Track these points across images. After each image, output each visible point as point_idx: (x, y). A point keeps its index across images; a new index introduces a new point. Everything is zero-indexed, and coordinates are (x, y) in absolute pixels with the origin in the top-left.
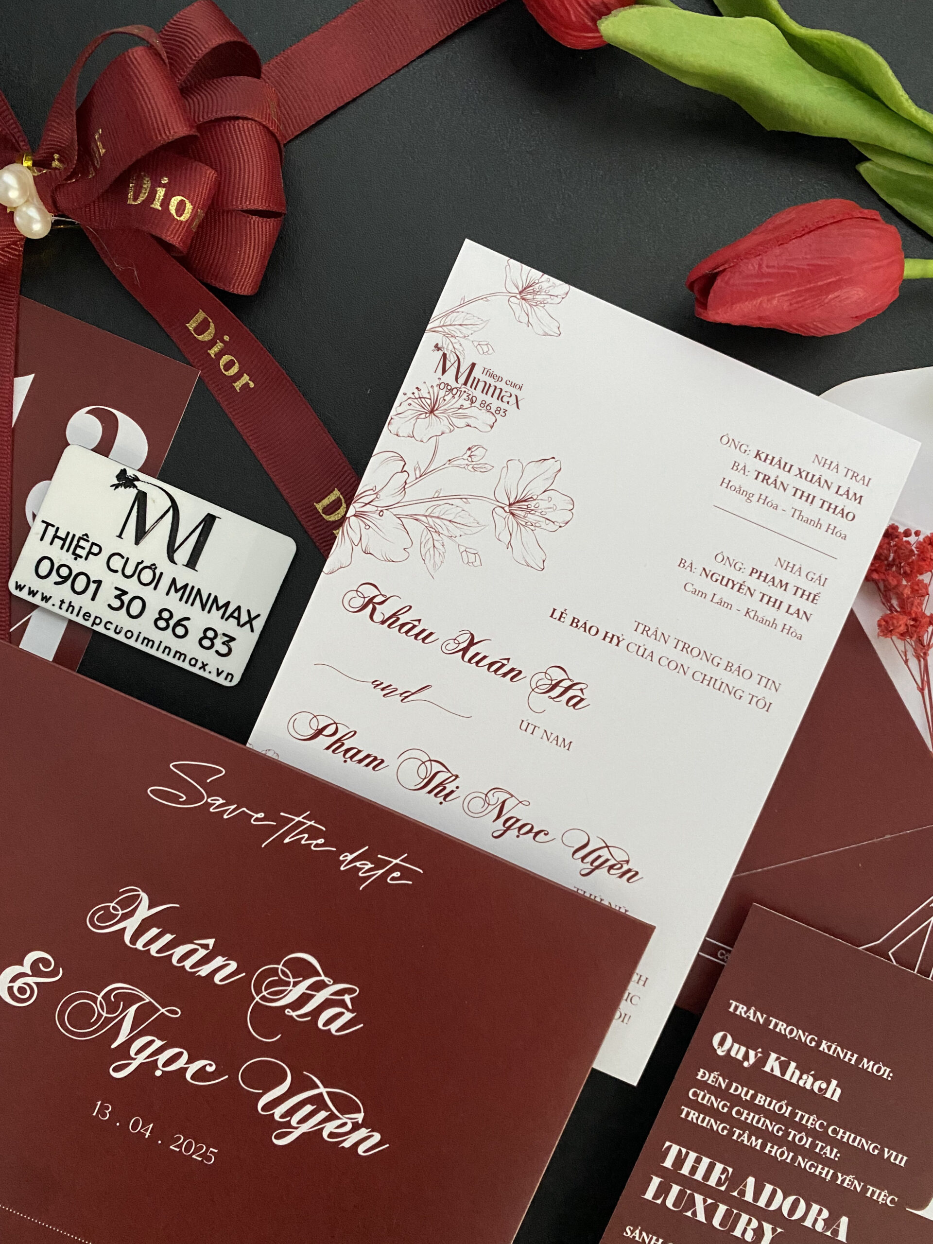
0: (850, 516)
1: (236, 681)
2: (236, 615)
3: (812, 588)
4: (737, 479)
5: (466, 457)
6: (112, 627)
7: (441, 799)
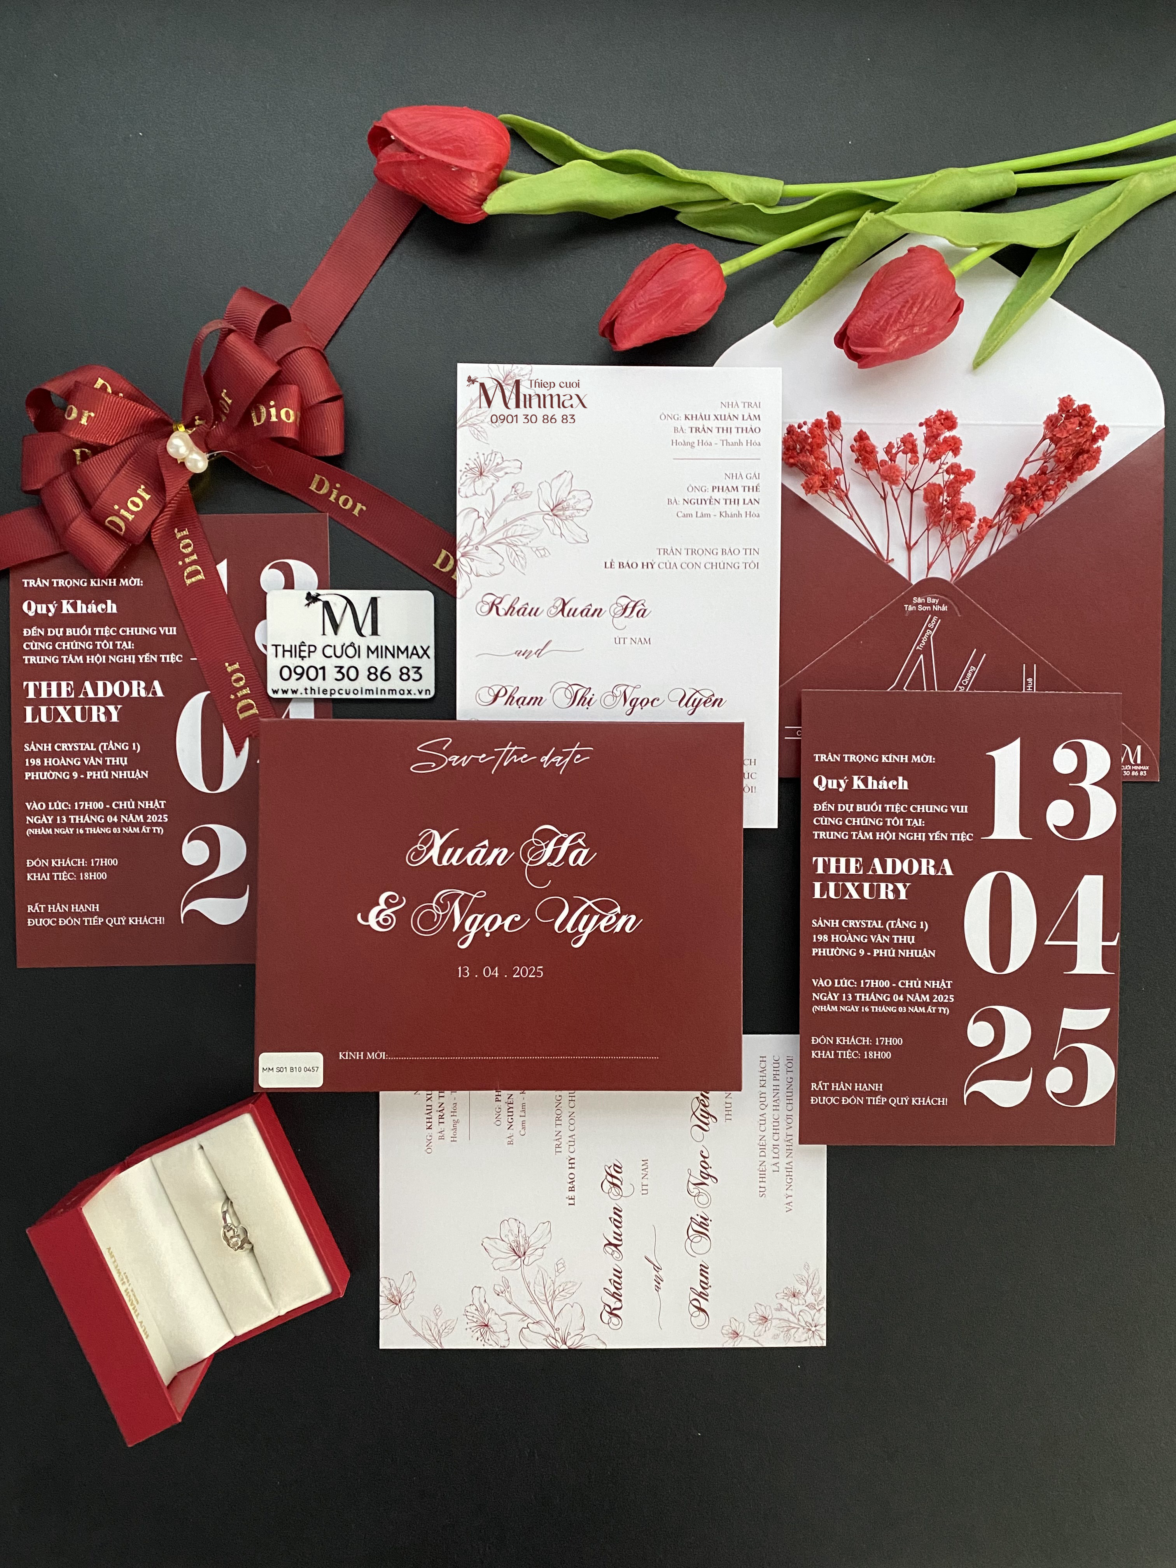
0: (757, 430)
1: (432, 693)
2: (415, 652)
3: (752, 483)
4: (680, 437)
5: (513, 493)
6: (343, 692)
7: (587, 706)
